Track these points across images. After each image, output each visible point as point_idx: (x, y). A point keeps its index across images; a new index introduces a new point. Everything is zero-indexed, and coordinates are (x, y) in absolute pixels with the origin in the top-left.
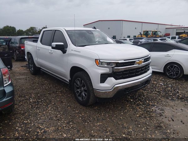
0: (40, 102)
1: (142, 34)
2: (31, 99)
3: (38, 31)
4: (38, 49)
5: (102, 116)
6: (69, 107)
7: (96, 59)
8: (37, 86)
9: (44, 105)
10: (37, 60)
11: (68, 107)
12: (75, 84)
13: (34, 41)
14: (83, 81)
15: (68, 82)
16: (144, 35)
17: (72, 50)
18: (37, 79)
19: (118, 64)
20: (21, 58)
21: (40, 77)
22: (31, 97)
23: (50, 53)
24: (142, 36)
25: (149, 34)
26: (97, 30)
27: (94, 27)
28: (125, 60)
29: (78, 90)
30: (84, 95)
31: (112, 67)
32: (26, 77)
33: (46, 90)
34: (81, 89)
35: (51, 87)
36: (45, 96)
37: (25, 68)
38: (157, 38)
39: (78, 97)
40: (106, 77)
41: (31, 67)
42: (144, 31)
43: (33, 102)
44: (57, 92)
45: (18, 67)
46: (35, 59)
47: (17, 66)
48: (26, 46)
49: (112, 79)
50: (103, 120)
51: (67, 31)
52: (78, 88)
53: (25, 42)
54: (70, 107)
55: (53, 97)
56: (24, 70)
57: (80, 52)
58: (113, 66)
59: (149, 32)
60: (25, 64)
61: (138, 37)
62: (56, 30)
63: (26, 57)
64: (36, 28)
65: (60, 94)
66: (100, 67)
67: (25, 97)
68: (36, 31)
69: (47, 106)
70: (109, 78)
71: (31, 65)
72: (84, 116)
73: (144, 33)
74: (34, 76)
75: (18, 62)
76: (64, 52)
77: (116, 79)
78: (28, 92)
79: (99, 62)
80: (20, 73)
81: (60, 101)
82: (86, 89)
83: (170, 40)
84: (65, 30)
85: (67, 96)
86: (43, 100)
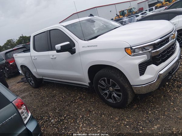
0: (64, 119)
1: (118, 15)
2: (51, 119)
3: (16, 42)
4: (34, 59)
5: (152, 115)
6: (103, 116)
7: (125, 48)
8: (48, 100)
9: (71, 123)
10: (35, 71)
11: (101, 116)
12: (99, 86)
13: (24, 51)
14: (111, 80)
15: (87, 86)
16: (121, 15)
17: (83, 47)
18: (43, 92)
19: (155, 46)
20: (13, 74)
21: (45, 89)
22: (50, 117)
23: (52, 58)
24: (119, 17)
25: (125, 13)
26: (95, 17)
27: (90, 14)
28: (161, 38)
29: (106, 92)
30: (115, 95)
31: (149, 52)
32: (28, 93)
33: (61, 102)
34: (109, 89)
35: (65, 97)
36: (66, 110)
37: (22, 83)
38: (138, 14)
39: (108, 100)
40: (144, 67)
41: (31, 81)
42: (120, 12)
43: (56, 122)
44: (75, 100)
45: (14, 85)
46: (33, 71)
47: (12, 84)
48: (16, 59)
49: (153, 66)
50: (157, 119)
51: (66, 27)
52: (104, 90)
53: (14, 55)
54: (104, 114)
55: (76, 108)
56: (23, 85)
57: (96, 46)
58: (150, 50)
59: (125, 11)
60: (19, 78)
61: (116, 19)
62: (50, 30)
63: (20, 72)
64: (13, 40)
65: (81, 102)
66: (134, 56)
67: (42, 119)
68: (14, 43)
69: (75, 122)
70: (148, 67)
71: (29, 79)
72: (129, 122)
73: (120, 13)
74: (37, 89)
75: (12, 79)
76: (73, 52)
77: (157, 65)
78: (42, 111)
79: (131, 51)
80: (20, 91)
81: (86, 110)
82: (119, 88)
83: (149, 12)
84: (63, 26)
85: (91, 101)
86: (66, 116)
